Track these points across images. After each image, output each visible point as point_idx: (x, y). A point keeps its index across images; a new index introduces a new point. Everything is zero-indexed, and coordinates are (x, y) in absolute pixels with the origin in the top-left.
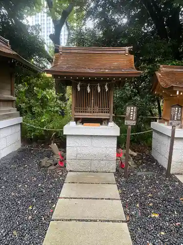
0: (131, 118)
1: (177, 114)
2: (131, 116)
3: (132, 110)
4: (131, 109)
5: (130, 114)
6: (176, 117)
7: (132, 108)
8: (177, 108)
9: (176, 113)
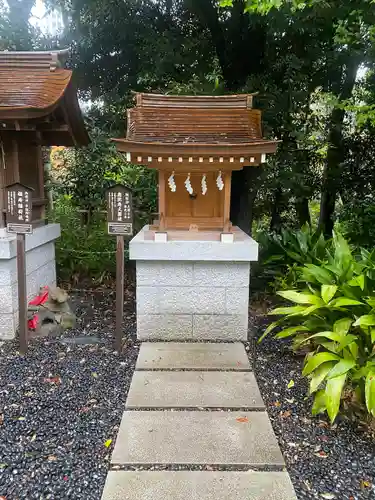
0: (20, 218)
1: (123, 208)
2: (20, 212)
3: (20, 200)
4: (18, 197)
5: (16, 209)
6: (120, 214)
7: (20, 194)
8: (120, 194)
9: (120, 204)
